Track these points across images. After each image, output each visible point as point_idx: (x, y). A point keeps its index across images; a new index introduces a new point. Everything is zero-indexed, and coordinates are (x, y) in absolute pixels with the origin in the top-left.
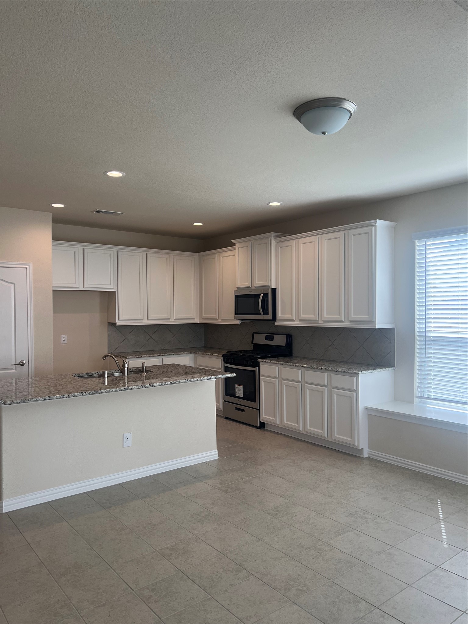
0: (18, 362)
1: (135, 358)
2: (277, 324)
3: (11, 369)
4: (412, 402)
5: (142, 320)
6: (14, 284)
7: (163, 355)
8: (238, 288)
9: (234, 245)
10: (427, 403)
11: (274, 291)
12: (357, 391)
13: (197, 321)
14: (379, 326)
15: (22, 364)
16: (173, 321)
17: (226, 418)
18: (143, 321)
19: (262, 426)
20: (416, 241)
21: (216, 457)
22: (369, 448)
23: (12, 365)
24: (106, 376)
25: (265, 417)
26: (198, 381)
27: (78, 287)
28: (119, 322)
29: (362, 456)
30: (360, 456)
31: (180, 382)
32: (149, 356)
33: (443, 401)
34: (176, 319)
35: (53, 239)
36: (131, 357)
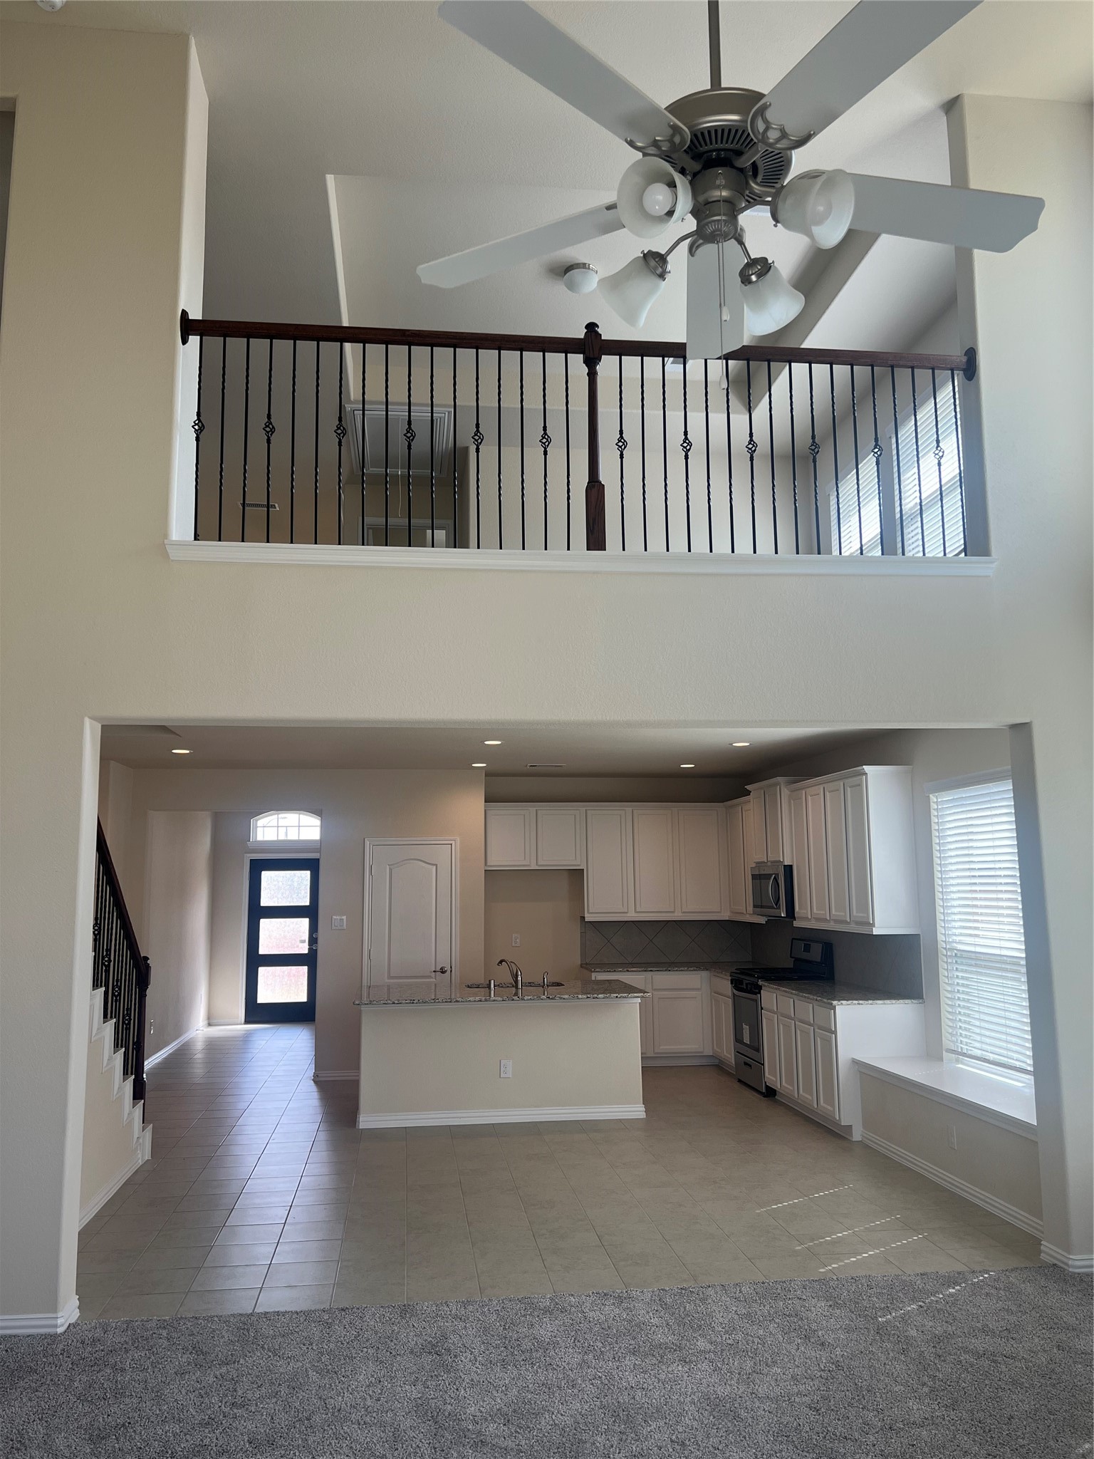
0: (438, 969)
1: (604, 971)
2: (796, 924)
3: (430, 977)
4: (941, 1059)
5: (627, 913)
6: (436, 865)
7: (651, 971)
8: (757, 863)
9: (748, 793)
10: (958, 1061)
11: (789, 869)
12: (835, 1032)
13: (725, 915)
14: (876, 931)
15: (443, 971)
16: (680, 914)
17: (740, 1081)
18: (628, 915)
19: (770, 1093)
20: (931, 796)
21: (643, 1115)
22: (864, 1127)
23: (431, 972)
24: (492, 986)
25: (770, 1078)
26: (588, 1000)
27: (529, 865)
28: (589, 915)
29: (850, 1138)
30: (847, 1137)
31: (560, 998)
32: (628, 971)
33: (977, 1060)
34: (684, 912)
35: (486, 801)
36: (597, 970)
